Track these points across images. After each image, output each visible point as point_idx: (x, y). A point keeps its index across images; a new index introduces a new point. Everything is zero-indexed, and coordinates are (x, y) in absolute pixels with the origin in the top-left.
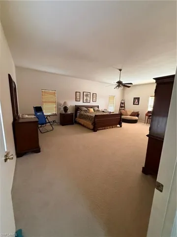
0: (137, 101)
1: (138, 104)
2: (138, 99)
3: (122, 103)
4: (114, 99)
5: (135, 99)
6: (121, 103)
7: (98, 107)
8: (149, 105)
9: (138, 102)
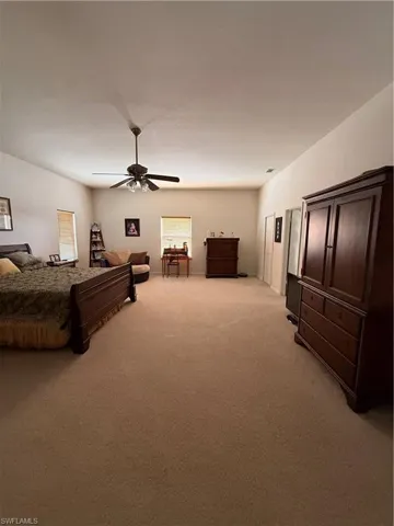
0: (133, 227)
1: (139, 235)
2: (136, 222)
3: (96, 233)
4: (70, 221)
5: (128, 221)
6: (92, 233)
7: (27, 248)
8: (162, 235)
9: (138, 228)
